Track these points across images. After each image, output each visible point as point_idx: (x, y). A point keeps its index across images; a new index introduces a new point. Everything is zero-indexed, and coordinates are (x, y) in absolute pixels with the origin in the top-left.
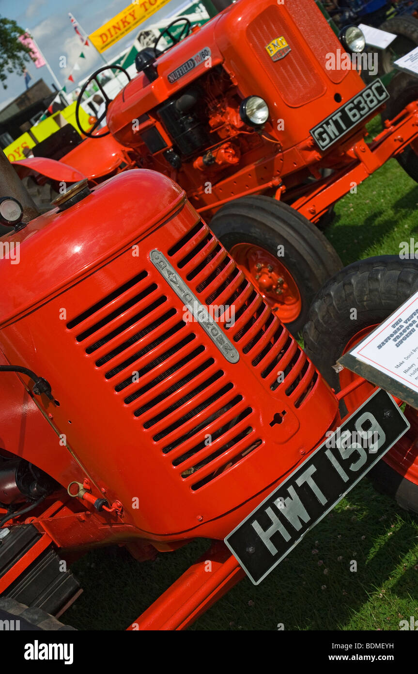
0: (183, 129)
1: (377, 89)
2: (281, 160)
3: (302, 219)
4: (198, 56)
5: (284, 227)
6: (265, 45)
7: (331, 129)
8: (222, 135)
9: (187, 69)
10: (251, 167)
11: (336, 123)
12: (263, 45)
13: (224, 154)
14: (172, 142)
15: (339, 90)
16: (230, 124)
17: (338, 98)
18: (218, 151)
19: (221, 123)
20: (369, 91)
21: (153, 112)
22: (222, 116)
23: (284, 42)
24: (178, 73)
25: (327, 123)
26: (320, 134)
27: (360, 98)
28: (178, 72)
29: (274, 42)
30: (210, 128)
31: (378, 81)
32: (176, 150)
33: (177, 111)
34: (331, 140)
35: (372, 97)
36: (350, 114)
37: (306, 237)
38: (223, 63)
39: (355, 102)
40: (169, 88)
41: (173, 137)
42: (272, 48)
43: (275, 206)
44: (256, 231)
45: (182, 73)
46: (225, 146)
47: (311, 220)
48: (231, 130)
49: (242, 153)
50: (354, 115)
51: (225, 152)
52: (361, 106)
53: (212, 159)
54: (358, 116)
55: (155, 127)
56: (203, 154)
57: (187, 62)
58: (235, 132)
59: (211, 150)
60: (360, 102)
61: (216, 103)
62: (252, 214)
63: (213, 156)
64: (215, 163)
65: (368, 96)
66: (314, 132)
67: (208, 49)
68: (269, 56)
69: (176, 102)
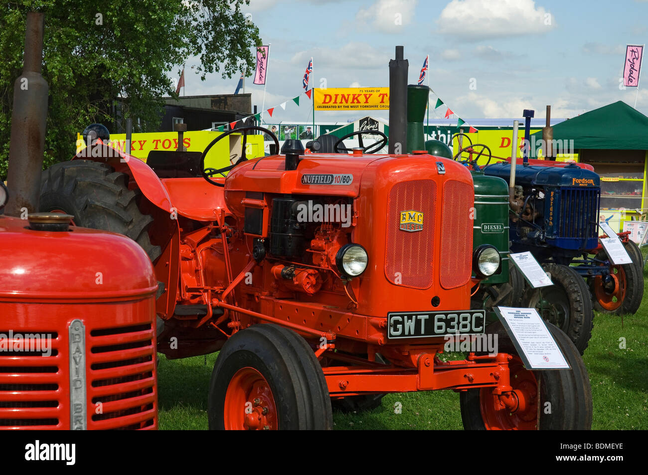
0: (285, 231)
1: (477, 318)
2: (349, 319)
3: (324, 387)
4: (339, 177)
5: (302, 382)
6: (403, 210)
7: (410, 325)
8: (315, 260)
9: (323, 181)
10: (319, 307)
11: (418, 322)
12: (401, 208)
13: (305, 279)
14: (268, 234)
15: (441, 294)
16: (327, 256)
17: (435, 301)
18: (302, 271)
19: (321, 249)
20: (468, 315)
21: (270, 196)
22: (325, 244)
23: (421, 218)
24: (313, 179)
25: (410, 317)
26: (397, 322)
27: (456, 316)
28: (315, 178)
29: (412, 213)
30: (309, 247)
31: (483, 313)
32: (266, 244)
33: (290, 211)
34: (403, 334)
35: (467, 322)
36: (437, 324)
37: (315, 405)
38: (356, 198)
39: (449, 316)
40: (298, 186)
41: (271, 232)
42: (407, 217)
43: (308, 357)
44: (274, 368)
45: (317, 181)
46: (311, 271)
47: (331, 393)
48: (325, 260)
49: (321, 289)
50: (440, 328)
51: (307, 277)
52: (452, 323)
53: (291, 275)
54: (443, 331)
55: (263, 210)
56: (287, 265)
57: (327, 176)
58: (326, 266)
59: (296, 266)
60: (453, 319)
61: (329, 229)
62: (282, 350)
63: (294, 273)
64: (292, 279)
65: (465, 319)
66: (391, 316)
67: (352, 177)
68: (400, 221)
69: (294, 202)
